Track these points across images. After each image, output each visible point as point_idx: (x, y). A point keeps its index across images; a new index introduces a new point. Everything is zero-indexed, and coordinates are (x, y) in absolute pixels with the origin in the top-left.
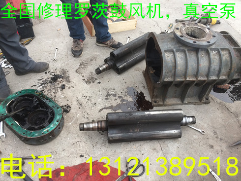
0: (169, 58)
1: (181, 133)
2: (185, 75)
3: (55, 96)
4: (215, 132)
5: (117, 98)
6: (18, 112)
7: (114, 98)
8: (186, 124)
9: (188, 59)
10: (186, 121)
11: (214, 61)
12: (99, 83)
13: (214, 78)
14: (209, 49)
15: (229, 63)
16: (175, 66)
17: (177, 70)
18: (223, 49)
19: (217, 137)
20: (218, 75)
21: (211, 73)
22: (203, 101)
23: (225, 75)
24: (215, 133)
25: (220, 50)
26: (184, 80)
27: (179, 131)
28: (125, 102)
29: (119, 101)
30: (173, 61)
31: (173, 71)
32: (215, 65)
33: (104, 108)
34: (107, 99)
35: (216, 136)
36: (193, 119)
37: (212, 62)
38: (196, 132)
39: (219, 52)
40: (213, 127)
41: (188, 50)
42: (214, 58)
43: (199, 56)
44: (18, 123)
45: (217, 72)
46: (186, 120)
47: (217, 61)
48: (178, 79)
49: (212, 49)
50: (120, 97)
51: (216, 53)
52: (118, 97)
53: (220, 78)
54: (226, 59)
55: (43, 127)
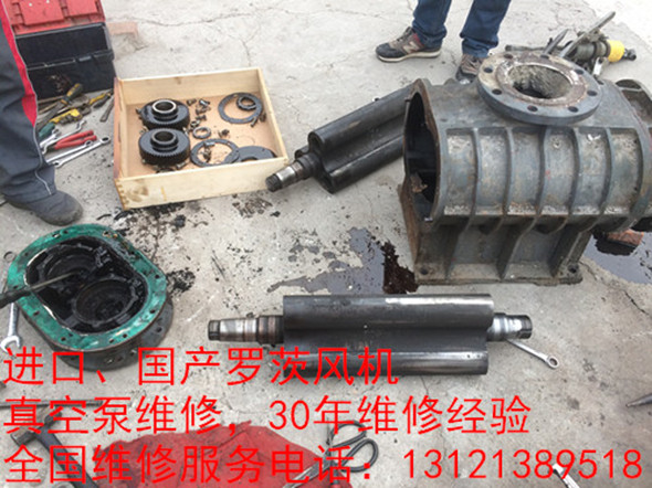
0: (459, 152)
1: (485, 361)
2: (504, 201)
3: (157, 246)
4: (587, 364)
5: (319, 256)
6: (55, 283)
7: (313, 256)
8: (503, 337)
9: (513, 156)
10: (503, 330)
11: (589, 164)
12: (277, 214)
13: (589, 210)
14: (576, 130)
15: (635, 170)
16: (475, 175)
17: (479, 184)
18: (617, 131)
19: (592, 379)
20: (601, 204)
21: (579, 197)
22: (559, 276)
23: (622, 205)
24: (588, 366)
25: (609, 132)
26: (500, 213)
27: (481, 354)
28: (340, 270)
29: (324, 266)
30: (471, 160)
31: (470, 188)
32: (592, 175)
33: (283, 283)
34: (291, 259)
35: (590, 374)
36: (524, 324)
37: (584, 165)
38: (533, 360)
39: (605, 139)
40: (585, 350)
41: (514, 131)
42: (590, 155)
43: (546, 147)
44: (51, 313)
45: (597, 196)
46: (503, 325)
47: (599, 164)
48: (485, 212)
49: (585, 130)
50: (328, 255)
51: (598, 141)
52: (324, 254)
53: (608, 211)
54: (625, 160)
55: (114, 326)
